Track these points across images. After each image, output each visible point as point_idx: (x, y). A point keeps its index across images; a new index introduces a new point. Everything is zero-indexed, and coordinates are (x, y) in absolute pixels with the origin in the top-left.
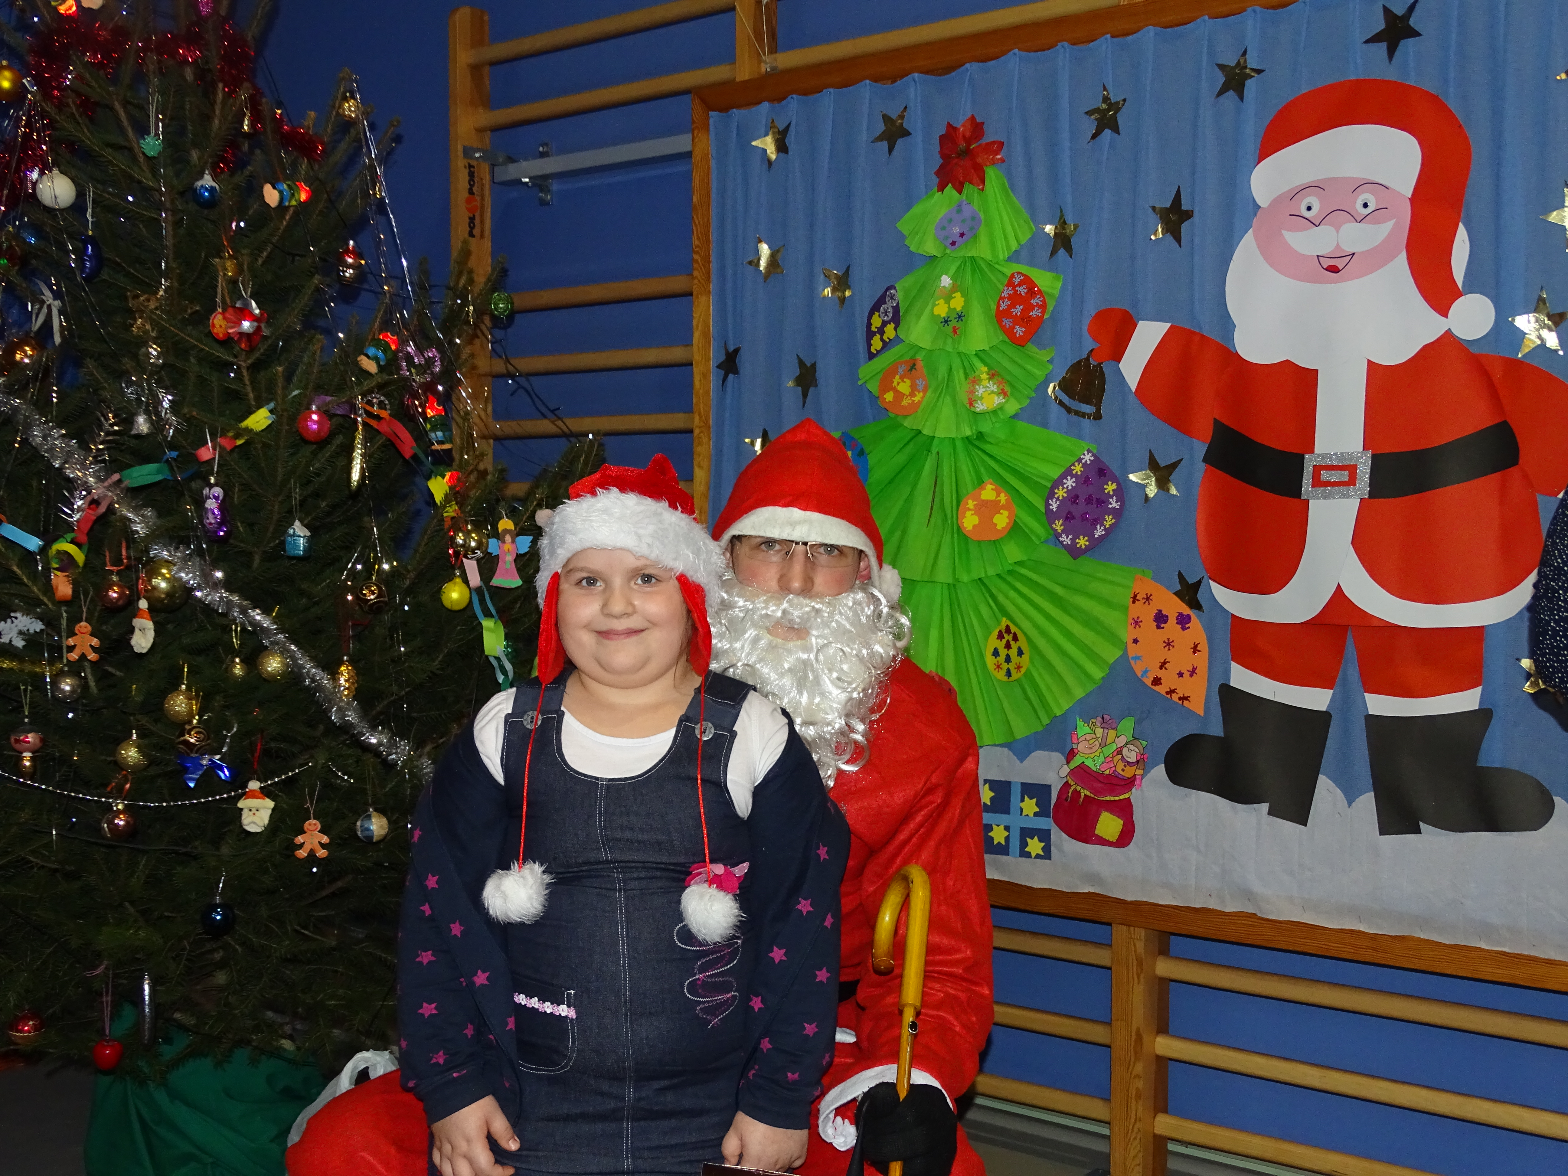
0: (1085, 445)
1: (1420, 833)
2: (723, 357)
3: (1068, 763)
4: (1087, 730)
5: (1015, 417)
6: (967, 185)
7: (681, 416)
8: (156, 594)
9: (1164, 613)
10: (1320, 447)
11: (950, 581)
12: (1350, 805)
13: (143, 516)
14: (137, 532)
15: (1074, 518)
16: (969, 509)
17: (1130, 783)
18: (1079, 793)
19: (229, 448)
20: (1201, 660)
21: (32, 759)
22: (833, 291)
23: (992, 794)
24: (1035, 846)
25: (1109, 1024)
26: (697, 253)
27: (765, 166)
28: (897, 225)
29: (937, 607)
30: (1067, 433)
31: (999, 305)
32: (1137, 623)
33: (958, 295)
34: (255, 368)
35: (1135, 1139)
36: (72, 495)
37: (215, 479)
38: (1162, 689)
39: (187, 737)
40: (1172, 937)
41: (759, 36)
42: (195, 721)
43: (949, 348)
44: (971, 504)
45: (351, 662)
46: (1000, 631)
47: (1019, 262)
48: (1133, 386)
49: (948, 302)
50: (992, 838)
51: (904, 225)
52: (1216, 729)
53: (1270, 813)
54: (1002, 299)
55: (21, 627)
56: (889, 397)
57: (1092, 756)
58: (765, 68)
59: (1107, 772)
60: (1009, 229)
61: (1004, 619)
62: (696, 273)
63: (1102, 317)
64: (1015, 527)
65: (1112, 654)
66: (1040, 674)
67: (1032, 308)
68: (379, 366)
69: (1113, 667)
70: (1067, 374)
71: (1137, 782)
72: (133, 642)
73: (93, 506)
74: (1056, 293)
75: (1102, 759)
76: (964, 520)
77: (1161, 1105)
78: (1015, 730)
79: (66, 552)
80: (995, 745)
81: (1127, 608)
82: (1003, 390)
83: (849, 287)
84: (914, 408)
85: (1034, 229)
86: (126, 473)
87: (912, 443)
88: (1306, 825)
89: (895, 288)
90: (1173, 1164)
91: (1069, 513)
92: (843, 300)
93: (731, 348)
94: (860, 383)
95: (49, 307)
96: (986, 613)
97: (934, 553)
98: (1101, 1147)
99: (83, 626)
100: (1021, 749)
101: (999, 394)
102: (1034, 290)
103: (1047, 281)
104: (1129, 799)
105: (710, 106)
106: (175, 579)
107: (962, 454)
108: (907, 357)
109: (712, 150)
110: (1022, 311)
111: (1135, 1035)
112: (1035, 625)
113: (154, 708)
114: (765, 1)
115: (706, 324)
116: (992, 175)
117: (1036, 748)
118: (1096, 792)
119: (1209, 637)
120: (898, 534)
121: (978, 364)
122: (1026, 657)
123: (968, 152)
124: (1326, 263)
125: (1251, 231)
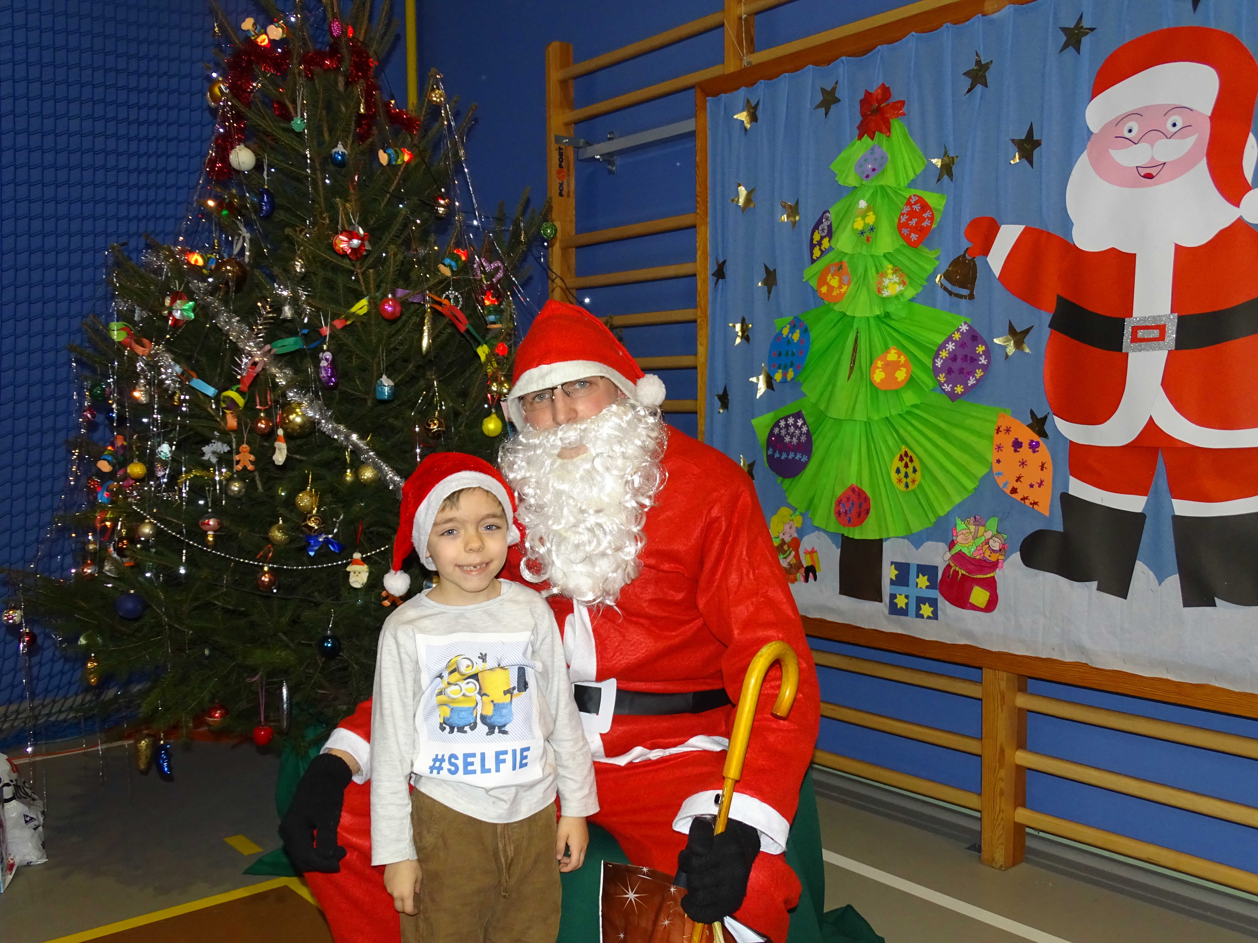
0: (963, 319)
1: (1215, 606)
2: (716, 268)
3: (950, 550)
4: (964, 526)
5: (912, 300)
6: (877, 133)
7: (690, 311)
8: (291, 425)
9: (1020, 440)
10: (1137, 313)
11: (865, 420)
12: (1160, 584)
13: (284, 373)
14: (279, 383)
15: (953, 372)
16: (878, 368)
17: (994, 566)
18: (958, 572)
19: (339, 326)
20: (1047, 476)
21: (215, 536)
22: (788, 217)
23: (897, 572)
24: (926, 610)
25: (981, 739)
26: (699, 196)
27: (744, 132)
28: (831, 167)
29: (857, 436)
30: (950, 311)
31: (900, 219)
32: (999, 448)
33: (871, 213)
35: (999, 824)
36: (240, 359)
37: (328, 347)
38: (1017, 497)
39: (308, 523)
40: (1028, 680)
41: (741, 42)
42: (314, 512)
43: (864, 252)
44: (879, 364)
46: (901, 456)
47: (915, 188)
48: (997, 274)
49: (863, 219)
50: (896, 604)
51: (834, 167)
52: (1058, 526)
53: (1099, 589)
54: (903, 214)
56: (824, 289)
57: (967, 545)
58: (744, 64)
59: (978, 557)
60: (908, 164)
61: (904, 447)
62: (698, 211)
63: (975, 224)
64: (911, 381)
65: (981, 471)
66: (930, 487)
67: (924, 220)
68: (452, 271)
69: (982, 480)
70: (949, 267)
71: (1000, 565)
72: (274, 458)
73: (253, 367)
74: (941, 208)
75: (974, 548)
76: (875, 376)
77: (1021, 801)
78: (912, 526)
80: (898, 537)
81: (992, 437)
82: (903, 281)
83: (798, 214)
84: (841, 296)
85: (926, 162)
86: (274, 344)
87: (840, 323)
88: (1126, 598)
89: (829, 212)
90: (1030, 843)
91: (949, 369)
92: (794, 224)
93: (721, 261)
94: (804, 280)
95: (244, 238)
96: (891, 442)
97: (853, 400)
98: (975, 826)
99: (245, 447)
100: (917, 540)
101: (899, 284)
102: (925, 207)
103: (936, 201)
104: (993, 577)
105: (707, 95)
106: (304, 415)
107: (874, 329)
108: (837, 261)
109: (709, 125)
110: (916, 223)
111: (998, 751)
112: (926, 450)
113: (290, 502)
114: (744, 16)
115: (705, 247)
116: (897, 125)
117: (928, 540)
118: (970, 572)
119: (1053, 458)
120: (830, 387)
121: (886, 263)
122: (918, 473)
123: (879, 111)
124: (1143, 172)
125: (1085, 153)
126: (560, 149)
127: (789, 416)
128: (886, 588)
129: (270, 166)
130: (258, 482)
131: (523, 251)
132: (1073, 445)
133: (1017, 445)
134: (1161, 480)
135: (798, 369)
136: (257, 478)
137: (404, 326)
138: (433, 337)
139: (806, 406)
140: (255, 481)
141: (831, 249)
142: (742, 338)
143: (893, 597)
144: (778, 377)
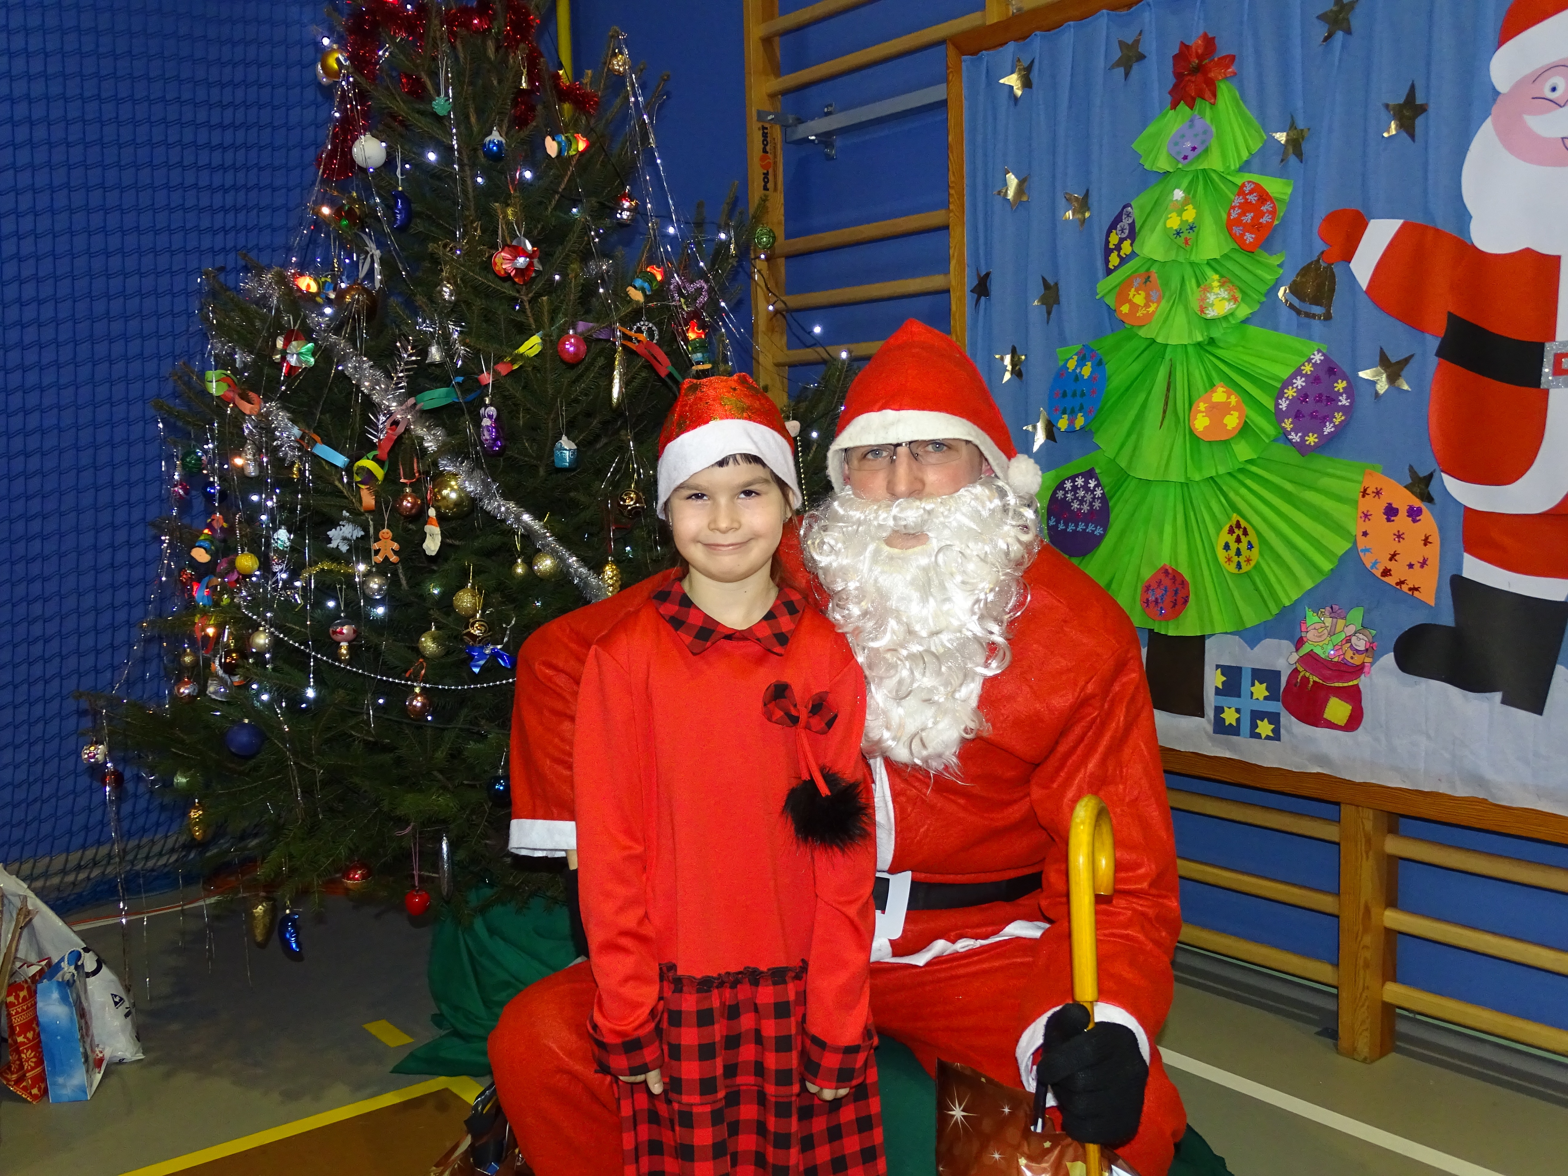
0: (1315, 345)
2: (976, 282)
3: (1297, 650)
4: (1316, 619)
5: (1246, 321)
6: (1198, 101)
8: (445, 503)
9: (1394, 506)
11: (1183, 480)
13: (435, 434)
14: (428, 449)
15: (1303, 416)
16: (1200, 412)
17: (1359, 670)
18: (1308, 679)
19: (503, 372)
20: (1433, 552)
21: (349, 648)
22: (1074, 214)
23: (1224, 679)
24: (1265, 728)
25: (1338, 894)
26: (952, 188)
27: (1012, 103)
28: (1134, 146)
29: (1170, 504)
30: (1297, 335)
31: (1229, 214)
32: (1366, 516)
33: (1190, 207)
35: (1363, 1005)
36: (376, 417)
37: (491, 400)
38: (1391, 580)
39: (472, 630)
40: (1401, 819)
42: (478, 616)
43: (1181, 259)
44: (1202, 406)
45: (614, 562)
46: (1231, 526)
47: (1250, 172)
48: (1364, 285)
49: (1180, 215)
50: (1224, 720)
51: (1138, 145)
52: (1447, 619)
53: (1504, 702)
54: (1233, 208)
55: (345, 534)
56: (1125, 309)
57: (1321, 644)
58: (1012, 10)
59: (1336, 660)
60: (1240, 140)
61: (1235, 515)
62: (951, 207)
63: (1333, 218)
64: (1245, 429)
65: (1341, 546)
66: (1269, 566)
67: (1262, 214)
68: (646, 296)
69: (1342, 559)
70: (1297, 277)
71: (1366, 669)
72: (425, 546)
73: (394, 427)
74: (1286, 198)
75: (1330, 647)
76: (1196, 422)
77: (1391, 973)
78: (1245, 618)
80: (1226, 633)
81: (1357, 502)
82: (1234, 296)
83: (1088, 209)
84: (1148, 318)
85: (1265, 138)
86: (419, 396)
87: (1146, 353)
88: (1541, 714)
89: (1131, 206)
90: (1402, 1027)
91: (1298, 412)
92: (1083, 221)
93: (983, 273)
94: (1098, 297)
95: (372, 256)
96: (1217, 509)
97: (1166, 454)
98: (1330, 1005)
99: (386, 532)
100: (1252, 636)
101: (1229, 300)
102: (1264, 197)
103: (1278, 188)
104: (1357, 686)
105: (962, 52)
106: (462, 489)
107: (1193, 360)
108: (1142, 270)
109: (965, 92)
110: (1252, 218)
111: (1363, 908)
112: (1265, 519)
113: (446, 603)
115: (961, 253)
116: (1224, 89)
117: (1267, 636)
118: (1325, 679)
119: (1441, 529)
120: (1134, 437)
121: (1210, 273)
122: (1255, 550)
123: (1200, 69)
125: (1490, 120)
126: (764, 128)
127: (1077, 476)
128: (1210, 699)
129: (404, 162)
130: (401, 576)
131: (733, 266)
132: (1469, 512)
133: (1391, 512)
135: (1090, 414)
136: (400, 571)
137: (587, 369)
138: (626, 383)
139: (1098, 461)
140: (397, 575)
141: (1133, 255)
142: (1012, 372)
143: (1219, 710)
144: (1063, 424)
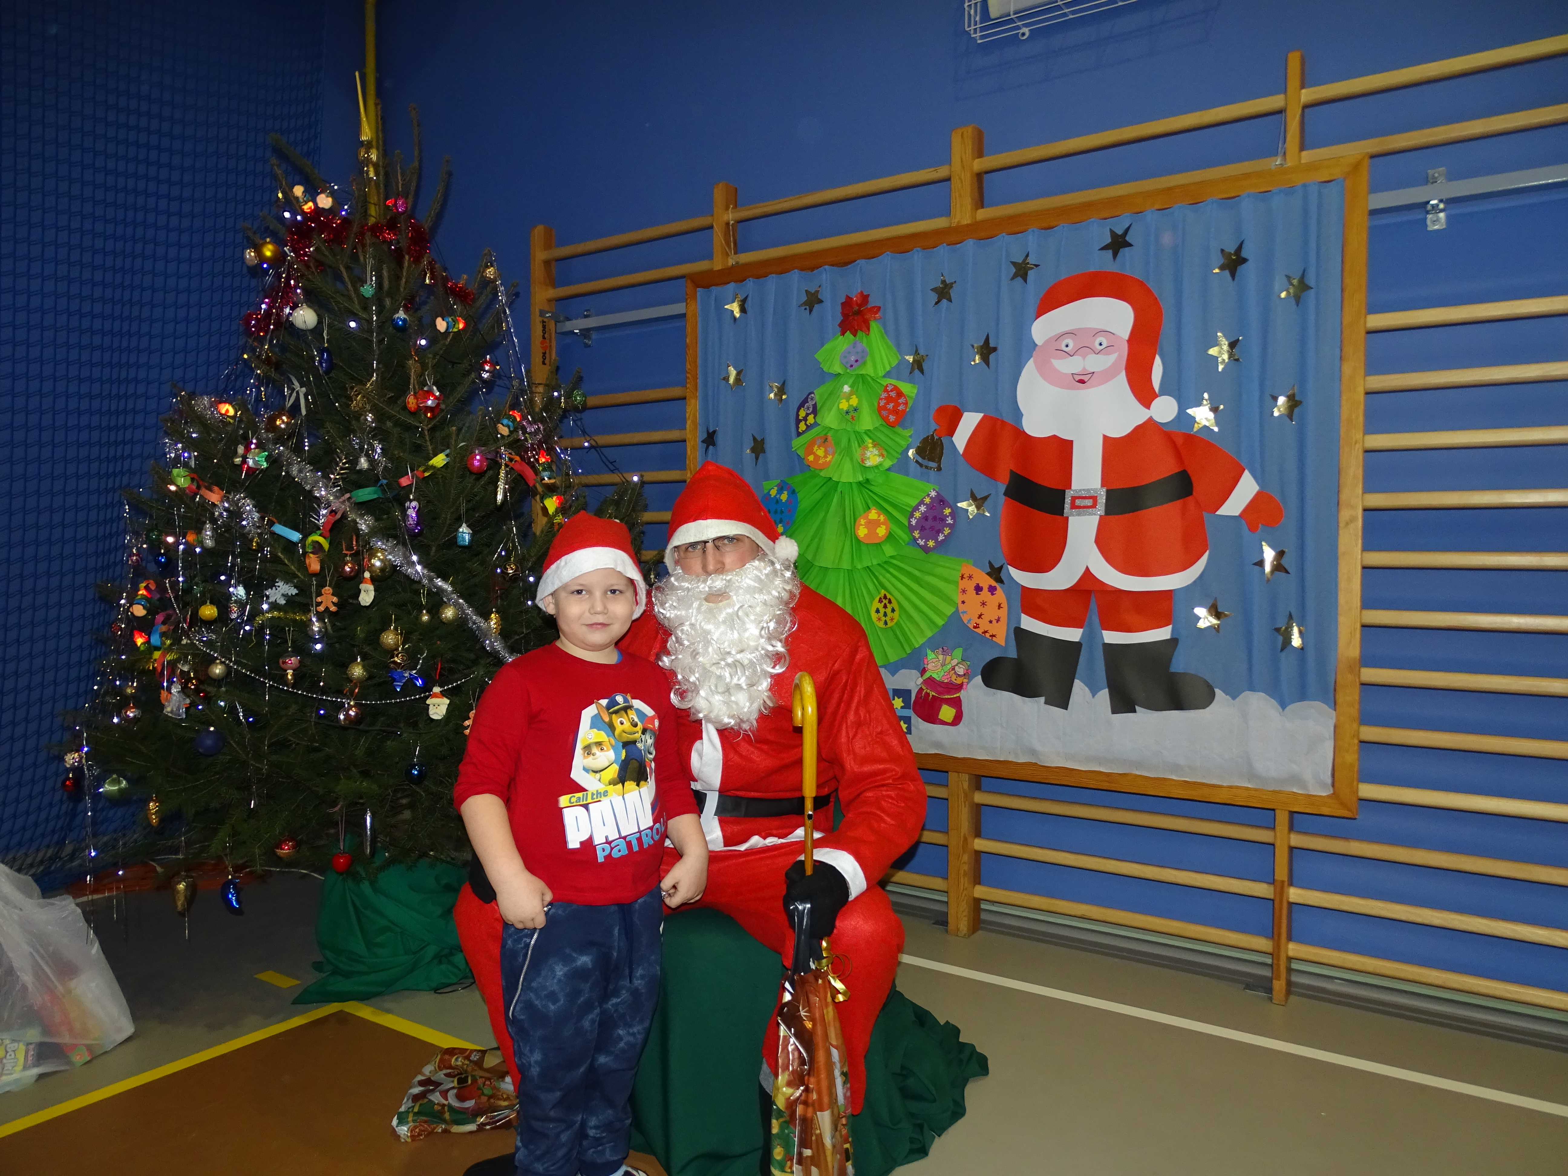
0: (931, 486)
1: (1136, 712)
2: (705, 436)
3: (922, 676)
4: (934, 656)
5: (889, 470)
6: (858, 331)
7: (678, 472)
8: (374, 568)
9: (980, 585)
10: (1075, 486)
11: (850, 568)
12: (1093, 696)
13: (365, 520)
14: (362, 530)
15: (925, 529)
16: (861, 524)
17: (960, 687)
18: (929, 694)
19: (421, 477)
20: (1003, 613)
21: (293, 675)
22: (775, 396)
25: (947, 832)
26: (689, 373)
27: (733, 321)
28: (815, 356)
29: (841, 584)
30: (920, 480)
31: (879, 403)
32: (964, 591)
33: (854, 397)
34: (432, 430)
35: (962, 901)
36: (319, 506)
37: (413, 496)
38: (980, 631)
39: (396, 659)
40: (983, 778)
41: (728, 243)
42: (400, 649)
43: (848, 429)
44: (863, 522)
45: (497, 612)
46: (880, 598)
47: (891, 378)
48: (961, 450)
49: (848, 401)
51: (819, 356)
52: (1013, 654)
53: (1046, 703)
54: (881, 399)
55: (282, 591)
56: (811, 458)
57: (937, 672)
58: (731, 262)
59: (946, 681)
60: (885, 358)
61: (883, 591)
62: (688, 386)
63: (942, 410)
64: (890, 537)
65: (949, 610)
66: (905, 623)
67: (899, 404)
68: (510, 431)
69: (950, 618)
70: (920, 443)
71: (964, 687)
72: (360, 599)
73: (333, 513)
74: (914, 395)
75: (942, 673)
76: (858, 532)
77: (977, 880)
78: (889, 656)
79: (317, 542)
81: (958, 583)
82: (882, 453)
83: (785, 394)
84: (827, 465)
85: (900, 358)
86: (354, 493)
87: (824, 486)
88: (1067, 710)
89: (814, 393)
90: (984, 914)
91: (922, 527)
92: (781, 401)
93: (711, 431)
94: (793, 450)
95: (298, 393)
96: (871, 586)
97: (839, 551)
99: (328, 590)
100: (894, 668)
101: (879, 456)
102: (900, 394)
103: (908, 389)
104: (959, 697)
105: (697, 285)
106: (387, 559)
107: (856, 492)
108: (822, 434)
109: (699, 310)
110: (893, 406)
111: (962, 839)
112: (902, 593)
113: (373, 641)
114: (732, 222)
115: (695, 416)
116: (874, 326)
117: (902, 668)
118: (939, 693)
119: (1008, 600)
120: (817, 540)
121: (866, 438)
122: (896, 613)
123: (859, 312)
124: (1078, 378)
125: (1032, 359)
126: (543, 322)
129: (330, 326)
132: (1024, 589)
134: (1094, 617)
135: (788, 525)
